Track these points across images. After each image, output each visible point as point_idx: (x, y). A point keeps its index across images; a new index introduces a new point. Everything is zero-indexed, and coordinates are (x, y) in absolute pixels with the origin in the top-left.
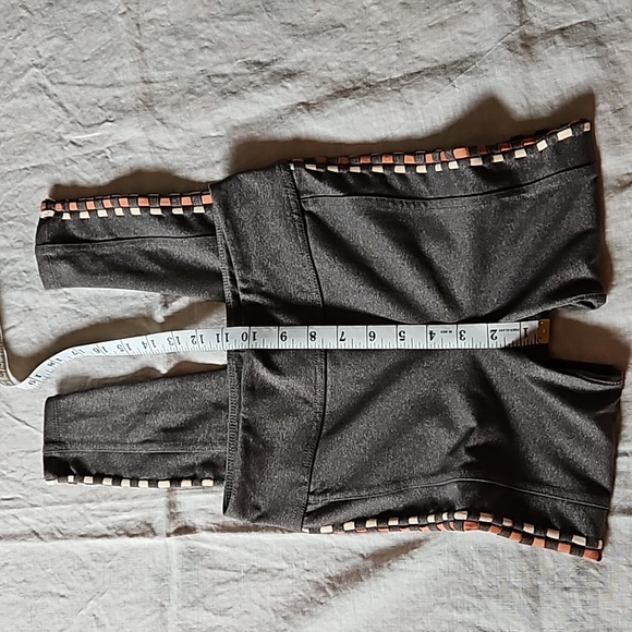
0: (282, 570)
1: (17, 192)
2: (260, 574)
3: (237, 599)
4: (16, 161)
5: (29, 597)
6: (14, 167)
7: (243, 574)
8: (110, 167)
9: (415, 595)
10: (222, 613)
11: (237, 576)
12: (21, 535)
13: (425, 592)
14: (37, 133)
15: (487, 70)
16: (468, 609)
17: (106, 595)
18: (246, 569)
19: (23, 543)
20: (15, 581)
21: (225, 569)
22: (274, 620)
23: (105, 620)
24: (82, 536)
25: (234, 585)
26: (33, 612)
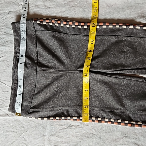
0: (79, 125)
1: (5, 19)
2: (72, 127)
3: (66, 134)
4: (5, 10)
5: (5, 132)
6: (4, 11)
7: (67, 127)
9: (118, 134)
10: (61, 137)
11: (66, 127)
12: (3, 115)
13: (121, 133)
14: (11, 2)
16: (133, 138)
17: (28, 132)
18: (68, 125)
19: (4, 117)
20: (1, 128)
21: (62, 125)
22: (76, 139)
23: (27, 139)
25: (65, 130)
26: (6, 136)
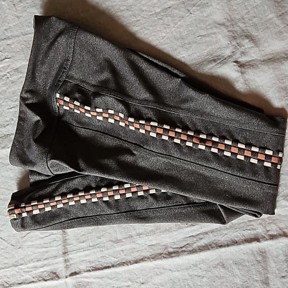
8: (10, 83)
15: (207, 3)
24: (19, 284)
